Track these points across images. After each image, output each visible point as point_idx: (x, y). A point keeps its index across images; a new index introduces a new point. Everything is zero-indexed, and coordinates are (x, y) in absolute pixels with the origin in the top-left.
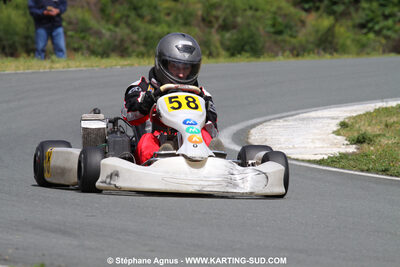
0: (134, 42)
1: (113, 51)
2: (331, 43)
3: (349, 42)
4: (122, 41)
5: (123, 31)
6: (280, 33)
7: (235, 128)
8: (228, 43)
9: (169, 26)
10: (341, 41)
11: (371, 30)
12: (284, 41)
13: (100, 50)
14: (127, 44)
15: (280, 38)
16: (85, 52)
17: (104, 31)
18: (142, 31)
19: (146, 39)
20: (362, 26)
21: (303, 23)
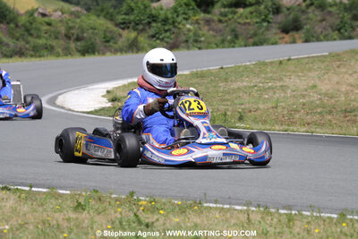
0: (27, 49)
1: (16, 54)
2: (136, 46)
3: (146, 45)
5: (21, 44)
6: (108, 41)
7: (51, 95)
8: (79, 48)
9: (47, 39)
10: (141, 45)
11: (158, 38)
12: (111, 46)
13: (8, 54)
15: (107, 44)
17: (11, 44)
19: (34, 47)
20: (153, 36)
21: (120, 35)
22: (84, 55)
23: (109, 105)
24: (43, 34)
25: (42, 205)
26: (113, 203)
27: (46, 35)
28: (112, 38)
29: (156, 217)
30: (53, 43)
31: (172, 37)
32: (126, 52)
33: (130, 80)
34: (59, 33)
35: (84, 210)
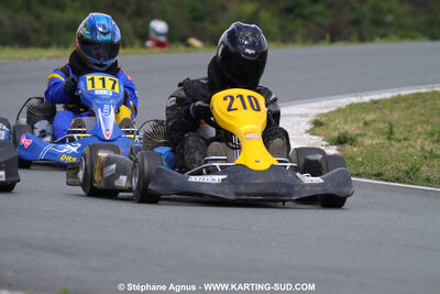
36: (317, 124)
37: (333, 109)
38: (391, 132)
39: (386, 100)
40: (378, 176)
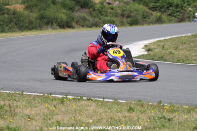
0: (100, 23)
1: (94, 25)
3: (166, 20)
4: (96, 23)
5: (97, 20)
6: (145, 18)
8: (129, 22)
10: (164, 20)
11: (173, 16)
12: (146, 20)
13: (90, 25)
14: (98, 23)
15: (145, 19)
16: (85, 26)
17: (91, 20)
18: (102, 19)
19: (104, 22)
20: (170, 15)
21: (152, 14)
22: (131, 25)
23: (146, 53)
24: (109, 14)
25: (110, 108)
26: (149, 107)
27: (110, 15)
28: (148, 16)
29: (174, 115)
30: (115, 19)
31: (181, 15)
32: (155, 23)
33: (158, 39)
34: (117, 13)
35: (133, 111)
36: (145, 46)
37: (152, 42)
38: (163, 47)
39: (168, 39)
40: (153, 59)
